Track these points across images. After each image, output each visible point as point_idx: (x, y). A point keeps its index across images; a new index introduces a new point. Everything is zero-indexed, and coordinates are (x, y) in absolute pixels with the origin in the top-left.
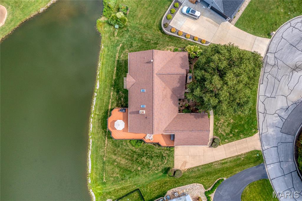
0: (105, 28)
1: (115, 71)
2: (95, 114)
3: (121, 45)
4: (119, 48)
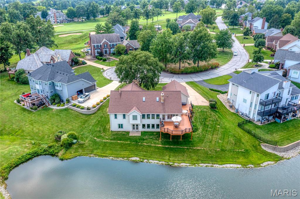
0: (72, 152)
1: (122, 142)
2: (169, 160)
3: (95, 138)
4: (98, 140)
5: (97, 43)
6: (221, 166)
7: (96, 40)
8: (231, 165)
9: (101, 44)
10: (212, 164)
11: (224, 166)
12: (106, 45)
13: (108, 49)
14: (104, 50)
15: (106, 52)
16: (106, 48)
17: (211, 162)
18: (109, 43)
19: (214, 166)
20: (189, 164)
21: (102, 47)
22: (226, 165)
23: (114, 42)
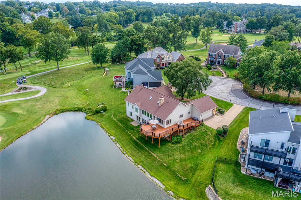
3: (112, 115)
4: (112, 117)
5: (213, 52)
6: (150, 176)
7: (213, 49)
8: (158, 182)
9: (216, 53)
10: (146, 171)
11: (152, 178)
12: (220, 55)
13: (221, 60)
14: (217, 59)
15: (219, 62)
16: (219, 58)
17: (147, 169)
18: (224, 54)
19: (146, 173)
20: (133, 160)
21: (216, 56)
22: (154, 178)
23: (229, 54)
